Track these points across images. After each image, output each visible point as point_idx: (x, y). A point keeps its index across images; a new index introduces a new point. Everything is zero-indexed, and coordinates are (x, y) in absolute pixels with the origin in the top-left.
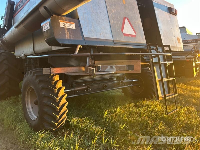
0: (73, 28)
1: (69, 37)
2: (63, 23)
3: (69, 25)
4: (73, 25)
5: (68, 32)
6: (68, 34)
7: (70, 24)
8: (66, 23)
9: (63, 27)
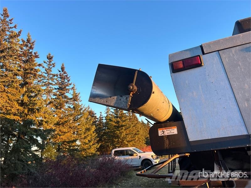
0: (174, 134)
1: (169, 146)
2: (161, 131)
3: (169, 132)
4: (174, 130)
5: (168, 140)
6: (167, 142)
7: (171, 129)
8: (165, 130)
9: (163, 135)
